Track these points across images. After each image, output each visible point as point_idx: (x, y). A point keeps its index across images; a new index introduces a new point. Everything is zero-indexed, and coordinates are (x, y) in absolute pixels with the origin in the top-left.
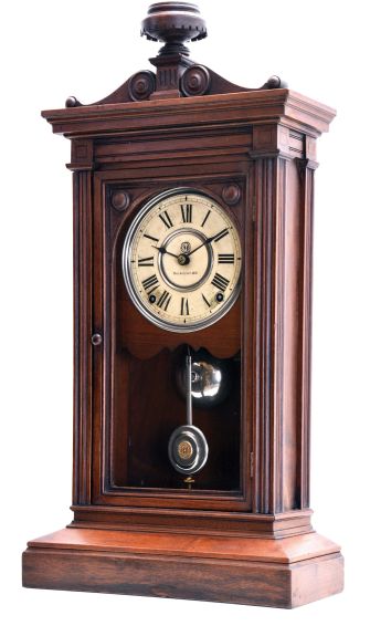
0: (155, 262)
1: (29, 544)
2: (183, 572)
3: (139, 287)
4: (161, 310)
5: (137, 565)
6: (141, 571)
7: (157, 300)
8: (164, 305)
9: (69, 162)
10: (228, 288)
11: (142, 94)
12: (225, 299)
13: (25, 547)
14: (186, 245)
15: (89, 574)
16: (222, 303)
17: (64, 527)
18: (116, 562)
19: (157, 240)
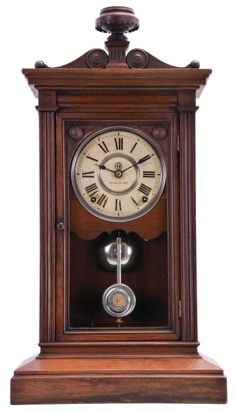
0: (95, 175)
1: (15, 372)
2: (145, 385)
3: (83, 191)
4: (101, 207)
5: (108, 381)
6: (111, 386)
7: (97, 200)
8: (103, 204)
9: (37, 104)
10: (151, 193)
11: (97, 64)
12: (149, 200)
13: (12, 375)
14: (119, 165)
15: (68, 391)
16: (146, 204)
17: (35, 358)
18: (91, 381)
19: (97, 161)
